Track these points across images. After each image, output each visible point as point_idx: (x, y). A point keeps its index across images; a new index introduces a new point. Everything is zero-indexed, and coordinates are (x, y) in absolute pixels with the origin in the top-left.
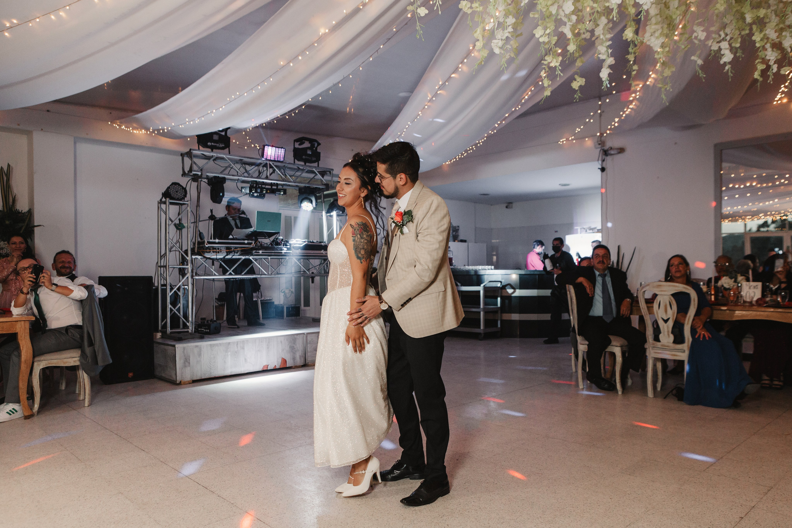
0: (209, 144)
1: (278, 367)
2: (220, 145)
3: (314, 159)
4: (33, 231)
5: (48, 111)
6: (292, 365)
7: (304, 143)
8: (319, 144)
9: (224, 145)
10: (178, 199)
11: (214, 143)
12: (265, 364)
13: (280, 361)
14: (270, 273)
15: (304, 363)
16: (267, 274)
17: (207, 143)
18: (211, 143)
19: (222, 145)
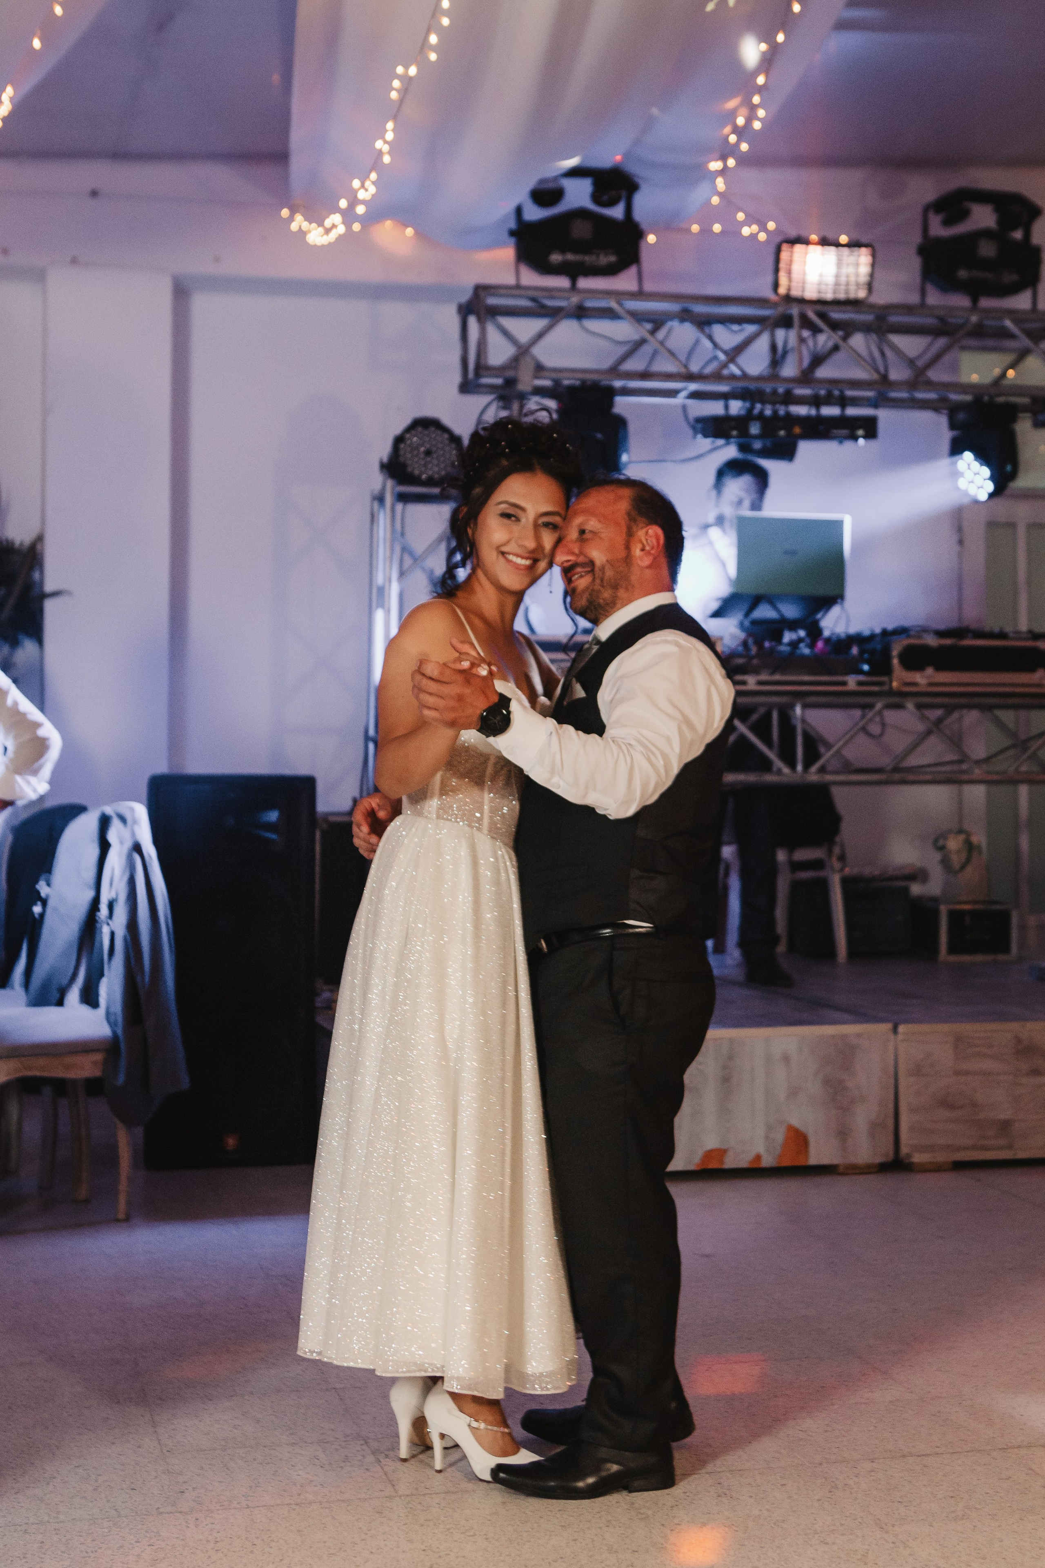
0: (556, 258)
1: (767, 1162)
2: (598, 256)
3: (1010, 278)
4: (41, 611)
5: (94, 193)
6: (835, 1161)
7: (964, 215)
8: (1034, 212)
9: (613, 258)
10: (430, 482)
11: (575, 251)
12: (711, 1143)
13: (779, 1136)
14: (799, 768)
15: (891, 1156)
16: (786, 770)
17: (549, 253)
18: (563, 252)
19: (606, 259)
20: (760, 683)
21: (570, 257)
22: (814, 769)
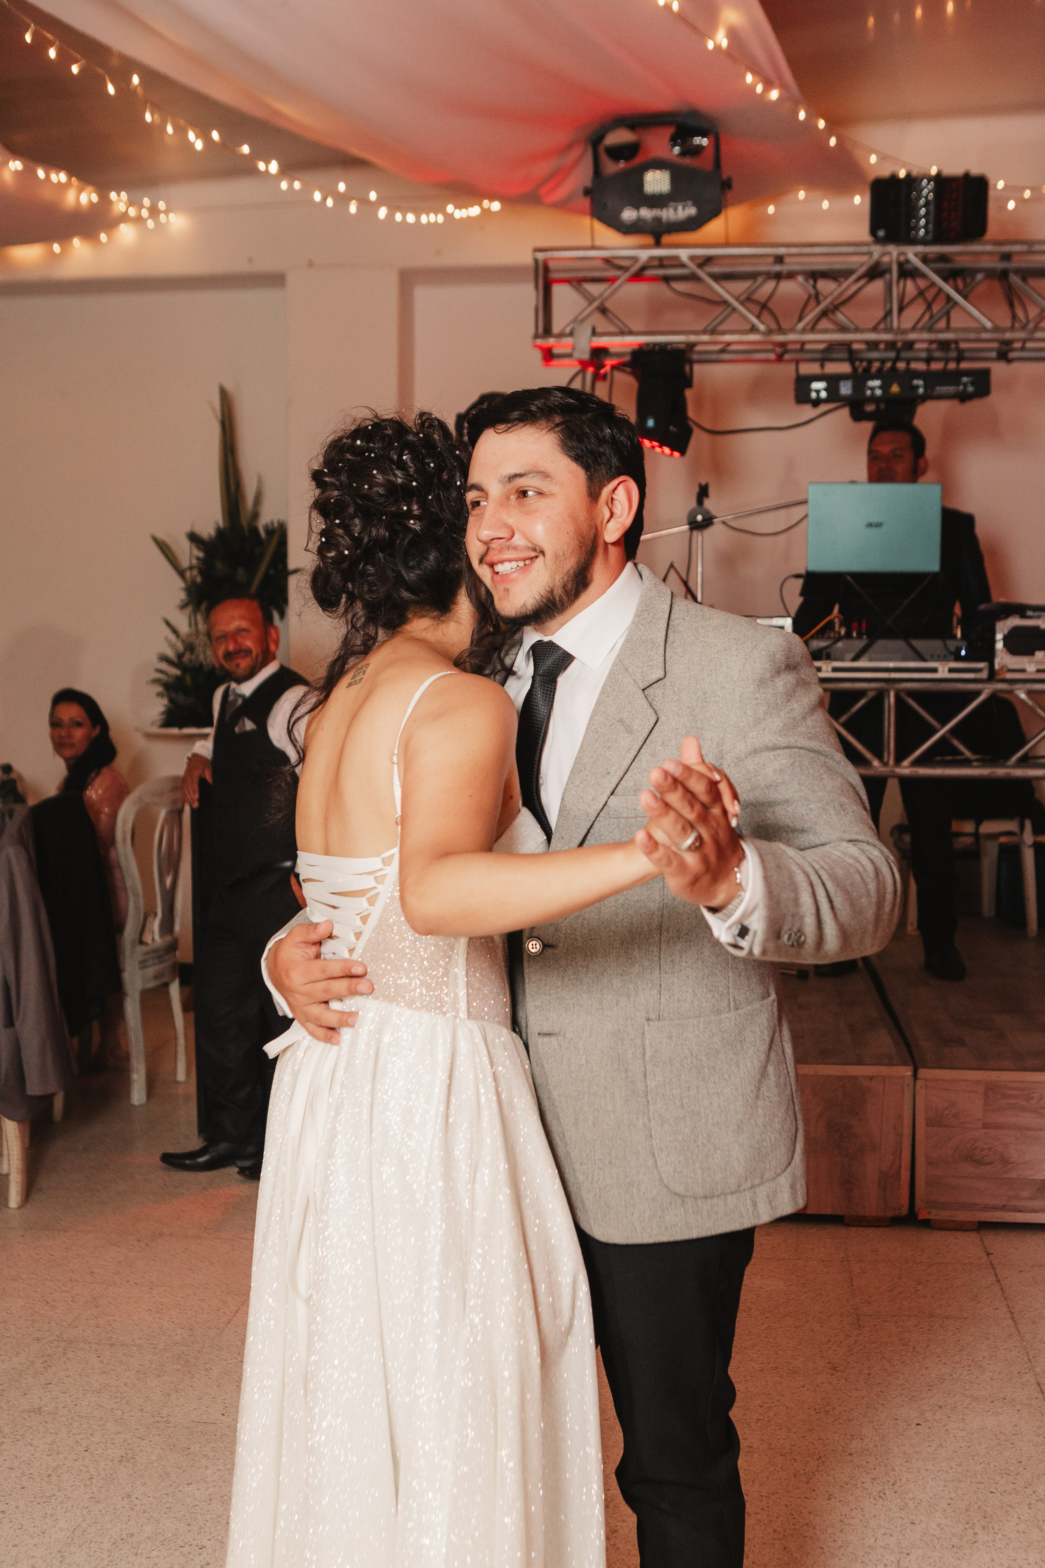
14: (891, 762)
15: (905, 1211)
16: (876, 763)
17: (621, 211)
18: (637, 207)
19: (684, 211)
20: (835, 670)
21: (646, 213)
22: (906, 763)
